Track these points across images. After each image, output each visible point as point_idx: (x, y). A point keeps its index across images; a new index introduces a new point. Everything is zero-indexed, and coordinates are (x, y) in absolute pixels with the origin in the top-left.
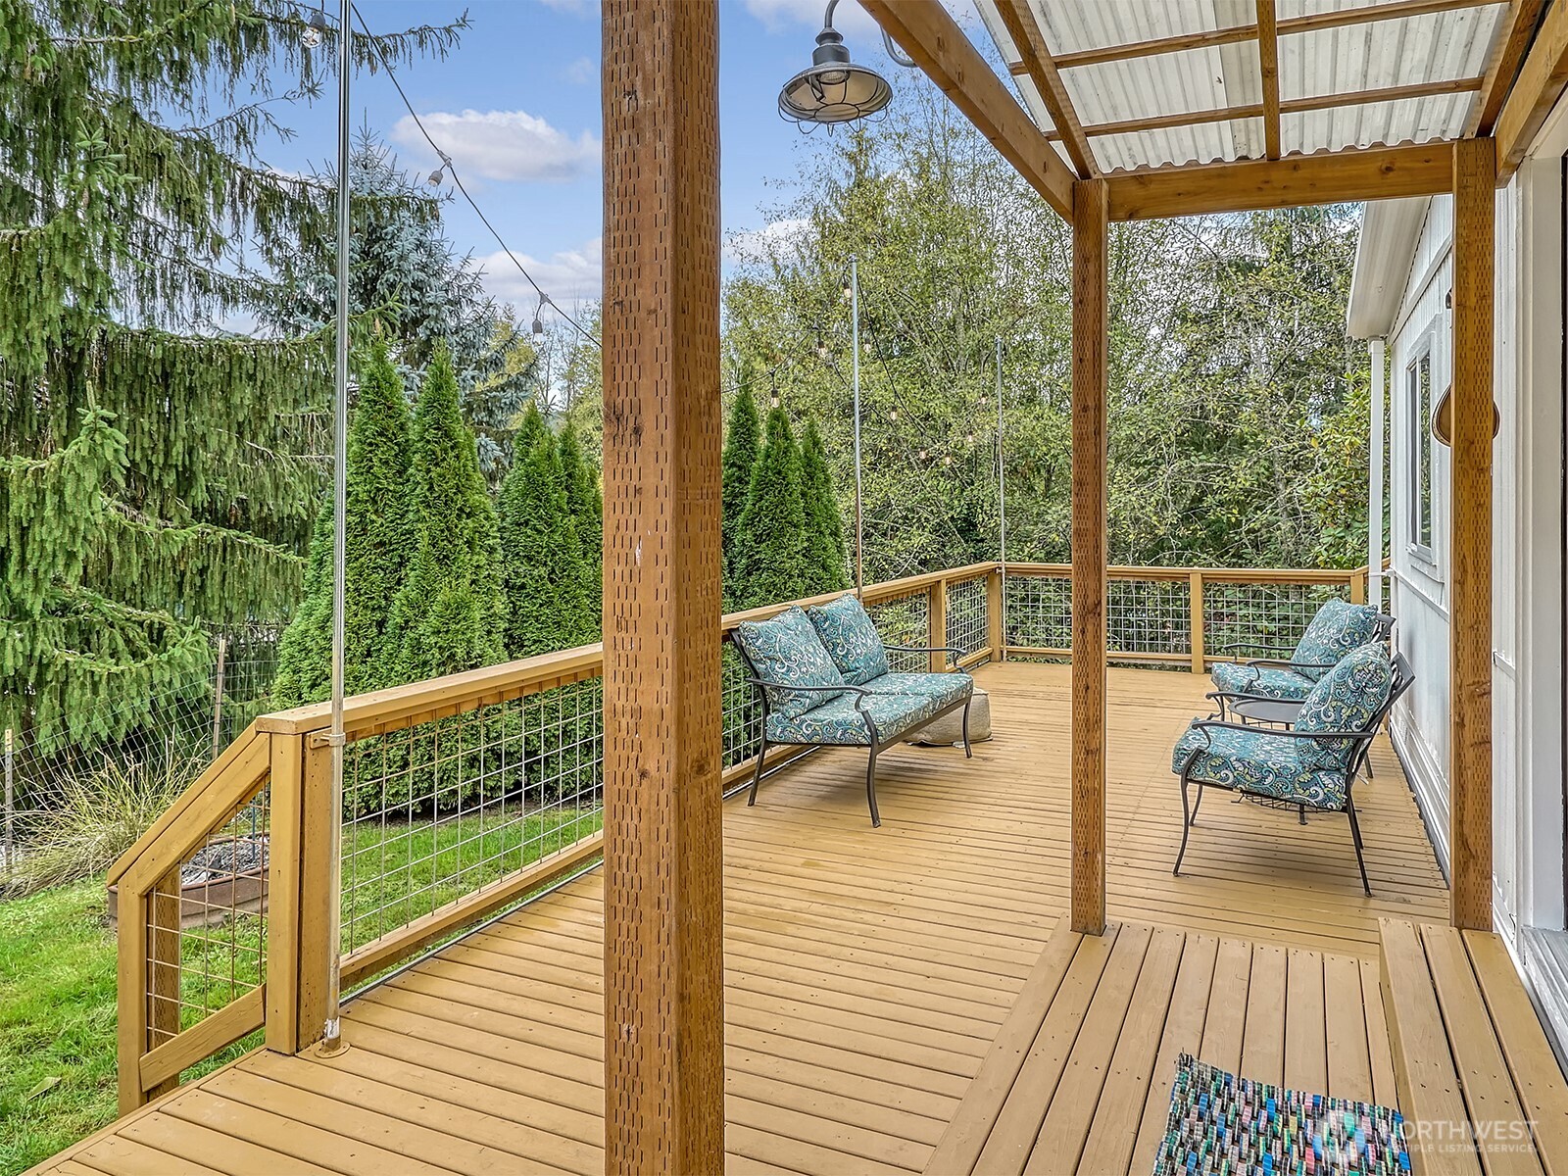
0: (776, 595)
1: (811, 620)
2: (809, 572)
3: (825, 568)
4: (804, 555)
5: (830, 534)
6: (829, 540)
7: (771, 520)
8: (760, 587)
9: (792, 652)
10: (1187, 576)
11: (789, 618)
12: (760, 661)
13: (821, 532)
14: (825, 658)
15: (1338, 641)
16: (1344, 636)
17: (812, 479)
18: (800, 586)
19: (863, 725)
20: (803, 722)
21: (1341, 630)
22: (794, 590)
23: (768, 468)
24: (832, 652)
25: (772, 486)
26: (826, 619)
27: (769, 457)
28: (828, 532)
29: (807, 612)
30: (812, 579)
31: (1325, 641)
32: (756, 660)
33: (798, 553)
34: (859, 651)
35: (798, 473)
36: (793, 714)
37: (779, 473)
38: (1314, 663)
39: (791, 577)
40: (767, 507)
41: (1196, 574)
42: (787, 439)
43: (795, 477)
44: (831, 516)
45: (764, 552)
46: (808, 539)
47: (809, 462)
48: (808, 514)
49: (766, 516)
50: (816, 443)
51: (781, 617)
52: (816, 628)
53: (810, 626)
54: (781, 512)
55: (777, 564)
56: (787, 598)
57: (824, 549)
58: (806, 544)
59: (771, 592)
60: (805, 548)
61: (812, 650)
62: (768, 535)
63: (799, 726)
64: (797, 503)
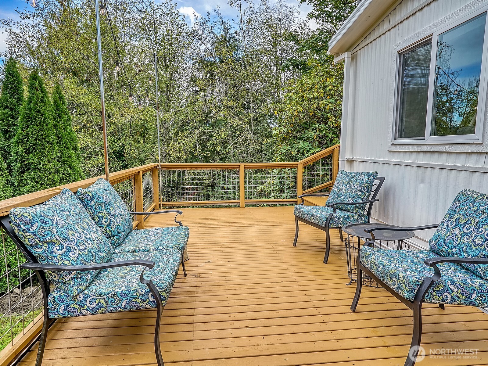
0: (42, 184)
1: (80, 199)
2: (61, 170)
3: (71, 167)
4: (58, 161)
5: (73, 149)
6: (72, 152)
7: (36, 140)
8: (31, 179)
9: (70, 232)
10: (239, 167)
11: (61, 199)
12: (36, 246)
13: (68, 148)
14: (97, 231)
15: (361, 190)
16: (364, 188)
17: (60, 117)
18: (57, 177)
19: (147, 293)
20: (86, 297)
21: (362, 185)
22: (53, 181)
23: (31, 109)
24: (99, 223)
25: (35, 119)
26: (92, 198)
27: (31, 102)
28: (71, 147)
29: (75, 193)
30: (63, 174)
31: (354, 191)
32: (31, 246)
33: (54, 159)
34: (118, 220)
35: (51, 113)
36: (75, 292)
37: (39, 112)
38: (350, 202)
39: (51, 173)
40: (32, 132)
41: (242, 166)
42: (42, 92)
43: (48, 116)
44: (73, 139)
45: (32, 158)
46: (60, 151)
47: (57, 108)
48: (59, 137)
49: (32, 137)
50: (61, 98)
51: (54, 201)
52: (84, 205)
53: (80, 205)
54: (42, 135)
55: (41, 166)
56: (49, 186)
57: (70, 157)
58: (58, 154)
59: (38, 182)
60: (58, 157)
61: (86, 227)
62: (34, 149)
63: (83, 302)
64: (51, 130)
